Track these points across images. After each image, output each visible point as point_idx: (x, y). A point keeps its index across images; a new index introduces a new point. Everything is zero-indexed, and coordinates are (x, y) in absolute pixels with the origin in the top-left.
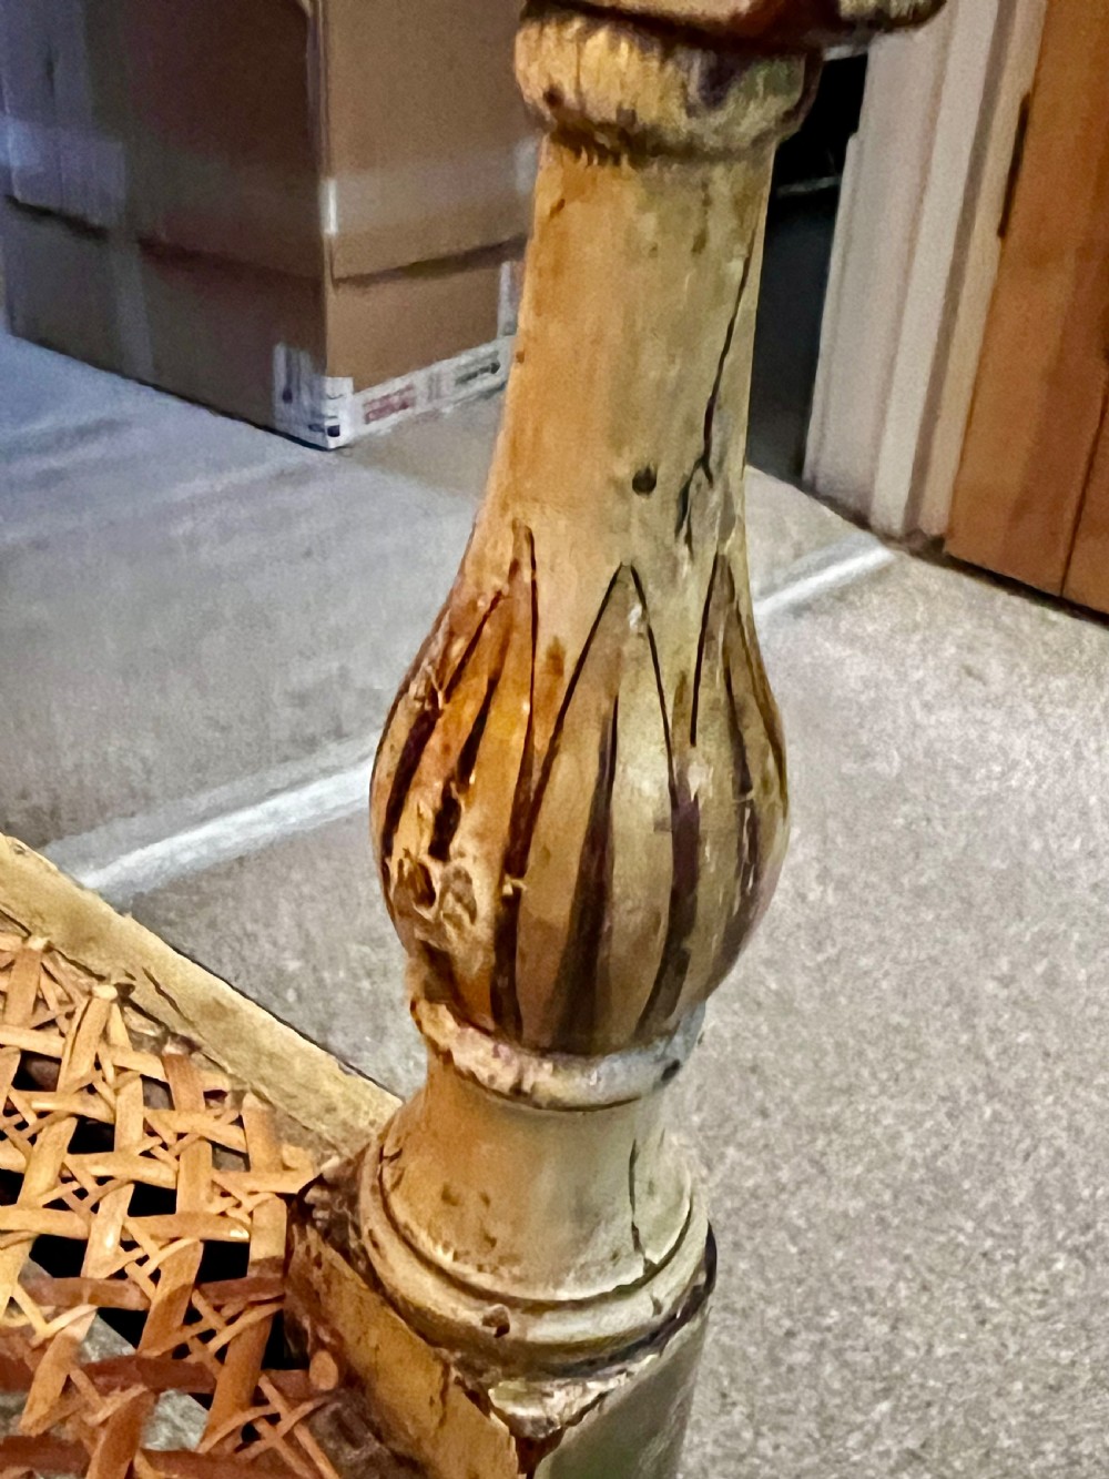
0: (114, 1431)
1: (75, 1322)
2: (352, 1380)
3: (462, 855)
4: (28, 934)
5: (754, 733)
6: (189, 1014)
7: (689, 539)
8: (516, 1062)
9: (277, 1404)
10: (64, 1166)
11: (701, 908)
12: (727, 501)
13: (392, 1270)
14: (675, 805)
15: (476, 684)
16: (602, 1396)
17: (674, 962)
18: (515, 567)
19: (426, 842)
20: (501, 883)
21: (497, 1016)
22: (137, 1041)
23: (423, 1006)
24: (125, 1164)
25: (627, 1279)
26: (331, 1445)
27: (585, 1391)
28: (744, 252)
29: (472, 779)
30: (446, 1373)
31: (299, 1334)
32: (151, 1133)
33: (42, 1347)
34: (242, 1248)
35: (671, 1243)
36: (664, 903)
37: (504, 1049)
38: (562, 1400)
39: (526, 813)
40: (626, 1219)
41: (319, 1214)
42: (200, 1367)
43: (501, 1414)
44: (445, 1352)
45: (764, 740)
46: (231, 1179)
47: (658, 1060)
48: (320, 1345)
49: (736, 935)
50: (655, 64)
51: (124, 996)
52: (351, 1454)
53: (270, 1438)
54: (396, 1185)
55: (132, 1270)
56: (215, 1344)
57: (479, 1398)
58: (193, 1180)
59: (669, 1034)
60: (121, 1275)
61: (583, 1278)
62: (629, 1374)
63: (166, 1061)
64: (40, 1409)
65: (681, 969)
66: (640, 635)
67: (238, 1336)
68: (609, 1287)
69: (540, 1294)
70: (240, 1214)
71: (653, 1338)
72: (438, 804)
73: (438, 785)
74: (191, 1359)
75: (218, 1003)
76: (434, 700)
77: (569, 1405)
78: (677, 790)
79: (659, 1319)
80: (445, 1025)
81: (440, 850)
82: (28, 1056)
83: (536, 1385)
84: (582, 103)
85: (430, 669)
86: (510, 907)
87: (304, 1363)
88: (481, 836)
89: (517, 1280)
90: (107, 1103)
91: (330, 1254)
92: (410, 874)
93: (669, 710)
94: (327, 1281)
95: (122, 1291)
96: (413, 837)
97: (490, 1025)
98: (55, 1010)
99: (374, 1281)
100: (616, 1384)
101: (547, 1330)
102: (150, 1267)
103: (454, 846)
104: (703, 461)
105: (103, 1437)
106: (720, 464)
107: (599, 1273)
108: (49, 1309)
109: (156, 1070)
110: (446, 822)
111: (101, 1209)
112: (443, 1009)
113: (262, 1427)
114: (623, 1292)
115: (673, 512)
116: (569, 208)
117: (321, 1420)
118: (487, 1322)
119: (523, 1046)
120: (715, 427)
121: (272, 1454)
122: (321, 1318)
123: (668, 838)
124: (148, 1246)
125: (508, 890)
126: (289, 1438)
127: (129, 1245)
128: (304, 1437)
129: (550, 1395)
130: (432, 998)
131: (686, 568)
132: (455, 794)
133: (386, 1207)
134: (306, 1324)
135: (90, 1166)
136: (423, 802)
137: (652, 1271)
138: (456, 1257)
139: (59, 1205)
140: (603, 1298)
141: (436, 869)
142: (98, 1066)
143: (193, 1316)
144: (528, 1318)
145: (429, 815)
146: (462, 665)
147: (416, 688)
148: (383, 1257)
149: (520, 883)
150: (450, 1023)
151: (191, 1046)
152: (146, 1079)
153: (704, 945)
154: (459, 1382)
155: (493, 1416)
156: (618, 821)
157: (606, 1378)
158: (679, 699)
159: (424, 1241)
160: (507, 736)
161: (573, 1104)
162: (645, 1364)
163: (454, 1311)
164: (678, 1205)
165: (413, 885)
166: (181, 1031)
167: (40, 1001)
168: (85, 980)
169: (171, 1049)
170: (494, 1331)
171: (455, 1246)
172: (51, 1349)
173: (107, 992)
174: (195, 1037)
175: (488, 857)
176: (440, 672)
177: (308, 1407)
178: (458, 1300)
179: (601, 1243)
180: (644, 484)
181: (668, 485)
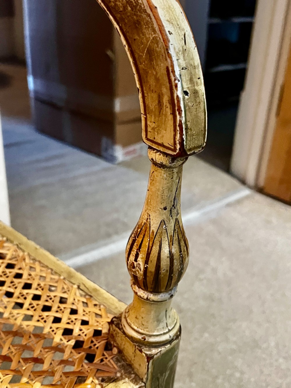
0: (79, 359)
1: (72, 342)
2: (120, 352)
3: (139, 261)
4: (60, 275)
5: (182, 243)
6: (91, 291)
7: (172, 216)
8: (147, 294)
9: (107, 356)
10: (69, 317)
11: (174, 270)
12: (177, 211)
13: (127, 330)
14: (170, 254)
15: (142, 236)
16: (161, 351)
17: (170, 278)
18: (147, 219)
19: (134, 259)
20: (145, 265)
21: (144, 286)
22: (81, 295)
23: (133, 286)
24: (80, 316)
25: (165, 332)
26: (116, 362)
27: (158, 350)
28: (179, 178)
29: (141, 250)
30: (135, 347)
31: (111, 345)
32: (84, 311)
33: (66, 347)
34: (101, 331)
35: (173, 326)
36: (168, 269)
37: (146, 292)
38: (154, 351)
39: (148, 254)
40: (165, 322)
41: (115, 322)
42: (94, 350)
43: (144, 353)
44: (135, 344)
45: (184, 244)
46: (99, 319)
47: (169, 294)
48: (115, 346)
49: (180, 274)
50: (165, 158)
51: (79, 287)
52: (119, 364)
53: (106, 361)
54: (128, 316)
55: (81, 334)
56: (96, 346)
57: (141, 351)
58: (92, 319)
59: (171, 290)
60: (79, 335)
61: (158, 331)
62: (165, 348)
63: (87, 299)
64: (67, 356)
65: (172, 279)
66: (165, 229)
67: (100, 345)
68: (162, 332)
69: (151, 334)
70: (100, 325)
71: (169, 342)
72: (136, 253)
73: (136, 251)
74: (92, 349)
75: (96, 289)
76: (135, 238)
77: (155, 352)
78: (170, 252)
79: (170, 339)
80: (136, 288)
81: (136, 260)
82: (61, 298)
83: (150, 349)
84: (156, 160)
85: (135, 233)
86: (146, 269)
87: (111, 350)
88: (142, 258)
89: (147, 331)
90: (76, 306)
91: (117, 329)
92: (131, 263)
93: (169, 240)
94: (116, 334)
95: (80, 338)
96: (132, 258)
97: (143, 288)
98: (66, 290)
99: (124, 333)
100: (163, 349)
101: (152, 340)
102: (85, 334)
103: (138, 260)
104: (173, 206)
105: (78, 360)
106: (176, 205)
107: (161, 330)
108: (67, 340)
109: (85, 301)
110: (137, 256)
111: (76, 324)
112: (136, 286)
113: (104, 359)
114: (164, 334)
115: (169, 212)
116: (155, 172)
117: (114, 359)
118: (142, 338)
119: (148, 291)
120: (175, 201)
121: (106, 363)
122: (115, 341)
123: (169, 259)
124: (84, 330)
125: (146, 266)
126: (109, 361)
127: (81, 330)
128: (111, 361)
129: (152, 350)
130: (134, 284)
131: (171, 220)
132: (138, 252)
133: (126, 320)
134: (112, 343)
135: (73, 317)
136: (134, 253)
137: (169, 331)
138: (138, 328)
139: (68, 323)
140: (161, 335)
141: (135, 263)
142: (74, 300)
143: (92, 342)
144: (149, 337)
145: (134, 255)
146: (140, 233)
147: (133, 236)
148: (126, 328)
149: (147, 265)
150: (137, 288)
151: (91, 296)
152: (83, 302)
153: (175, 275)
154: (137, 348)
155: (143, 353)
156: (162, 256)
157: (161, 348)
158: (171, 239)
159: (133, 325)
160: (146, 243)
161: (156, 301)
162: (168, 346)
163: (137, 336)
164: (174, 321)
165: (132, 265)
166: (90, 294)
167: (63, 288)
168: (71, 284)
169: (87, 297)
170: (143, 339)
171: (137, 326)
172: (68, 346)
173: (75, 286)
174: (92, 295)
175: (143, 261)
176: (136, 234)
177: (112, 356)
178: (138, 335)
179: (161, 326)
180: (165, 209)
181: (168, 209)
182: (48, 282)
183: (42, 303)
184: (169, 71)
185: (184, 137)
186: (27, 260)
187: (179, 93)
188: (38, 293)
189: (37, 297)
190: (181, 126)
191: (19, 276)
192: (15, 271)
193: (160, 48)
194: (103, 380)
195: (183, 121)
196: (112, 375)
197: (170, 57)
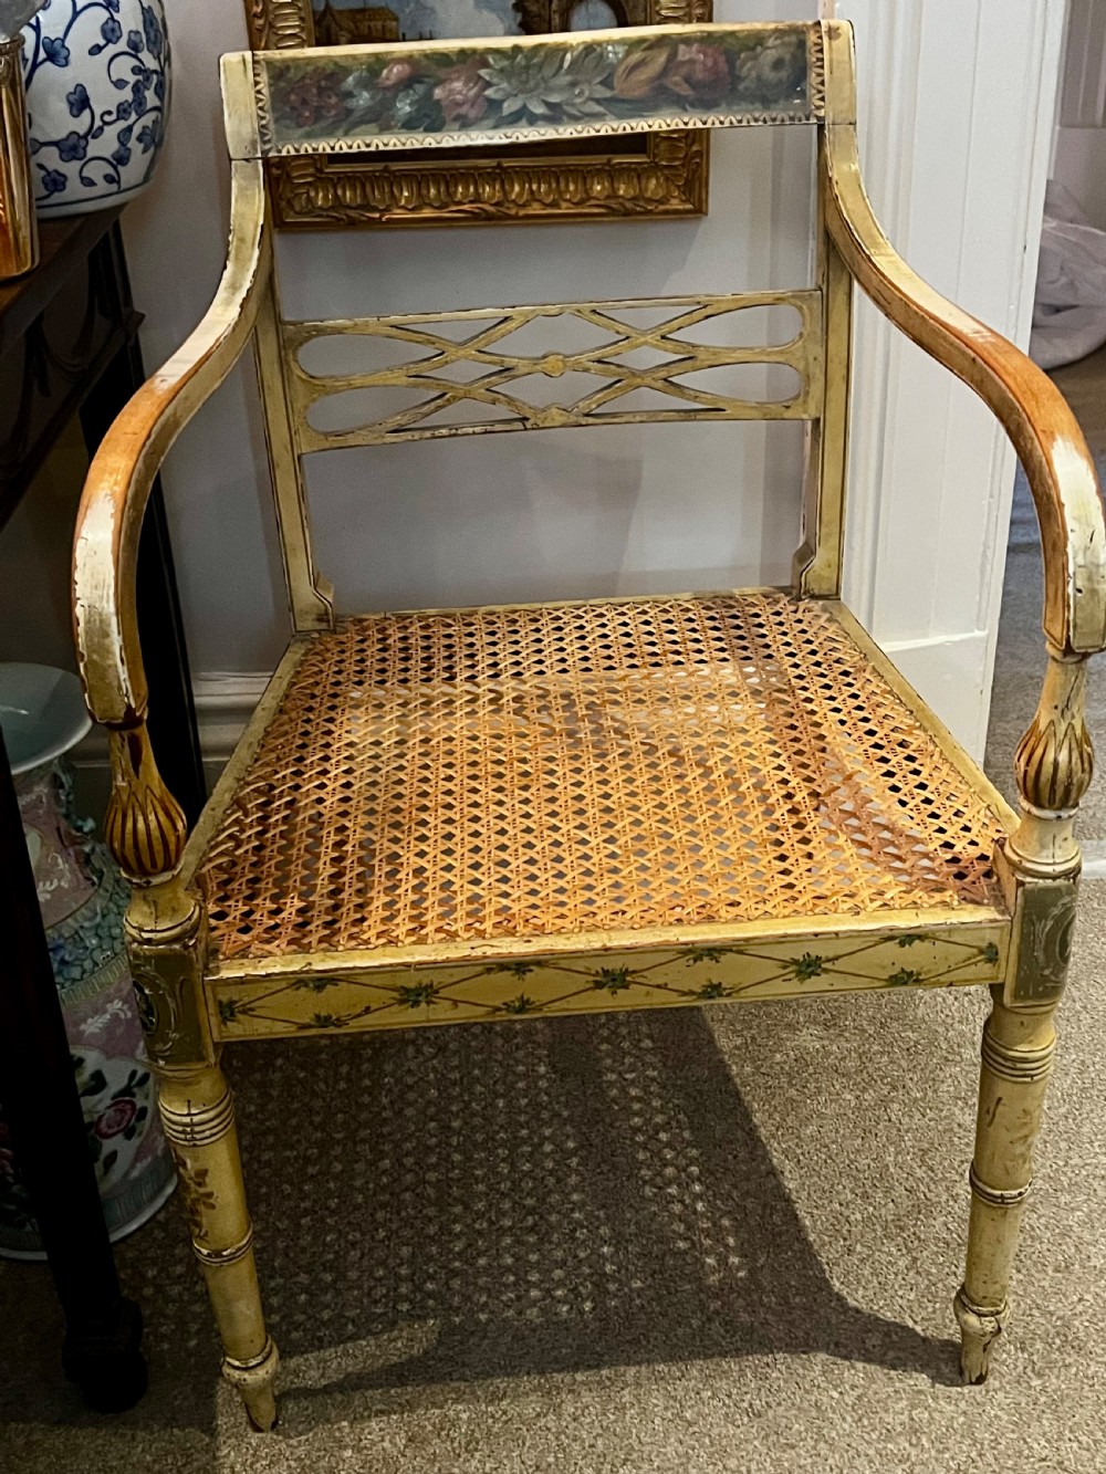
0: (947, 873)
1: (948, 856)
7: (1063, 718)
10: (957, 832)
12: (1072, 714)
14: (1055, 761)
16: (1038, 883)
22: (986, 816)
23: (1024, 799)
24: (971, 835)
25: (1048, 862)
30: (1010, 871)
32: (980, 832)
33: (938, 857)
34: (985, 854)
38: (1028, 879)
40: (1052, 850)
44: (1010, 867)
47: (1056, 814)
51: (988, 807)
55: (963, 852)
56: (974, 868)
57: (1014, 876)
58: (983, 842)
60: (960, 852)
61: (1040, 859)
62: (1045, 882)
64: (934, 865)
66: (1053, 732)
67: (979, 869)
68: (1044, 861)
69: (1030, 859)
71: (1052, 877)
74: (968, 869)
77: (1029, 881)
78: (1056, 759)
82: (958, 811)
83: (1023, 875)
86: (1026, 772)
89: (1026, 854)
90: (973, 824)
91: (1000, 851)
93: (1057, 744)
95: (959, 855)
98: (969, 804)
99: (1005, 855)
100: (1041, 881)
101: (1029, 865)
102: (967, 853)
104: (1066, 706)
105: (945, 873)
106: (1071, 707)
107: (1044, 859)
108: (943, 852)
111: (962, 841)
113: (977, 883)
114: (1050, 864)
115: (1061, 713)
119: (1031, 803)
121: (976, 886)
122: (996, 867)
123: (1052, 766)
124: (968, 850)
127: (964, 848)
129: (1026, 878)
131: (1062, 723)
133: (1010, 841)
135: (963, 833)
137: (1054, 864)
138: (1018, 848)
139: (953, 837)
140: (1043, 864)
142: (974, 817)
143: (972, 863)
144: (1027, 862)
149: (1028, 768)
152: (984, 823)
154: (1012, 873)
155: (1016, 880)
157: (1039, 880)
159: (1013, 845)
162: (1049, 882)
167: (967, 802)
170: (1019, 862)
172: (941, 858)
178: (1016, 856)
179: (1044, 853)
180: (1056, 707)
181: (1060, 709)
182: (951, 789)
183: (931, 808)
184: (1065, 567)
185: (1071, 634)
186: (935, 758)
187: (1070, 590)
188: (931, 797)
189: (928, 801)
190: (1068, 622)
191: (916, 772)
192: (915, 765)
193: (1060, 544)
194: (964, 899)
195: (1071, 618)
196: (978, 899)
197: (1066, 553)
